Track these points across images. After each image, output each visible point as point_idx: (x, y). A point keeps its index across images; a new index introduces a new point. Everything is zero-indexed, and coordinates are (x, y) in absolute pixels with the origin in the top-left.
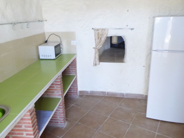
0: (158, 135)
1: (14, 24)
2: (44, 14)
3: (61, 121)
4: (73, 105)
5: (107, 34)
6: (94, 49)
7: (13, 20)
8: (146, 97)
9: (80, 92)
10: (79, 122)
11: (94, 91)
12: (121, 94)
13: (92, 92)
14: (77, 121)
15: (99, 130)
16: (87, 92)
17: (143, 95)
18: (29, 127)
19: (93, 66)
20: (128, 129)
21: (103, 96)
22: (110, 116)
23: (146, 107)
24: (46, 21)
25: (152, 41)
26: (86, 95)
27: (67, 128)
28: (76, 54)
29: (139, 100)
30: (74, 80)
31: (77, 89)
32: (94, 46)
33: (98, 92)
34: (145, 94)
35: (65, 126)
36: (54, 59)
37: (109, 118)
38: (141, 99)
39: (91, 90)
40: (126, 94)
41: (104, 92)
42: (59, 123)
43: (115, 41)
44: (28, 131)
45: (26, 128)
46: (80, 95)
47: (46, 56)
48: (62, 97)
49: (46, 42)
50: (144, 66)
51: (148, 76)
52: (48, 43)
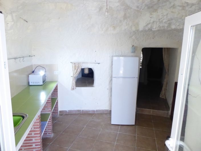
0: (119, 134)
1: (15, 58)
2: (33, 51)
3: (49, 132)
4: (55, 122)
5: (81, 67)
6: (72, 78)
7: (15, 56)
8: (110, 111)
9: (60, 112)
10: (63, 132)
11: (72, 110)
12: (92, 111)
13: (70, 111)
14: (61, 132)
15: (79, 135)
16: (66, 111)
17: (108, 110)
18: (37, 128)
19: (71, 90)
20: (100, 132)
21: (79, 114)
22: (86, 126)
23: (111, 118)
24: (34, 56)
25: (112, 72)
26: (65, 114)
27: (54, 138)
28: (57, 81)
29: (106, 114)
30: (56, 103)
31: (58, 109)
32: (72, 75)
33: (75, 110)
34: (110, 110)
35: (52, 137)
36: (42, 85)
37: (86, 127)
38: (107, 113)
39: (69, 110)
40: (96, 110)
41: (80, 110)
42: (48, 134)
43: (86, 72)
44: (36, 131)
45: (35, 129)
46: (60, 114)
47: (35, 82)
48: (51, 112)
49: (33, 72)
50: (108, 89)
51: (111, 96)
52: (34, 73)
